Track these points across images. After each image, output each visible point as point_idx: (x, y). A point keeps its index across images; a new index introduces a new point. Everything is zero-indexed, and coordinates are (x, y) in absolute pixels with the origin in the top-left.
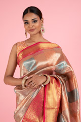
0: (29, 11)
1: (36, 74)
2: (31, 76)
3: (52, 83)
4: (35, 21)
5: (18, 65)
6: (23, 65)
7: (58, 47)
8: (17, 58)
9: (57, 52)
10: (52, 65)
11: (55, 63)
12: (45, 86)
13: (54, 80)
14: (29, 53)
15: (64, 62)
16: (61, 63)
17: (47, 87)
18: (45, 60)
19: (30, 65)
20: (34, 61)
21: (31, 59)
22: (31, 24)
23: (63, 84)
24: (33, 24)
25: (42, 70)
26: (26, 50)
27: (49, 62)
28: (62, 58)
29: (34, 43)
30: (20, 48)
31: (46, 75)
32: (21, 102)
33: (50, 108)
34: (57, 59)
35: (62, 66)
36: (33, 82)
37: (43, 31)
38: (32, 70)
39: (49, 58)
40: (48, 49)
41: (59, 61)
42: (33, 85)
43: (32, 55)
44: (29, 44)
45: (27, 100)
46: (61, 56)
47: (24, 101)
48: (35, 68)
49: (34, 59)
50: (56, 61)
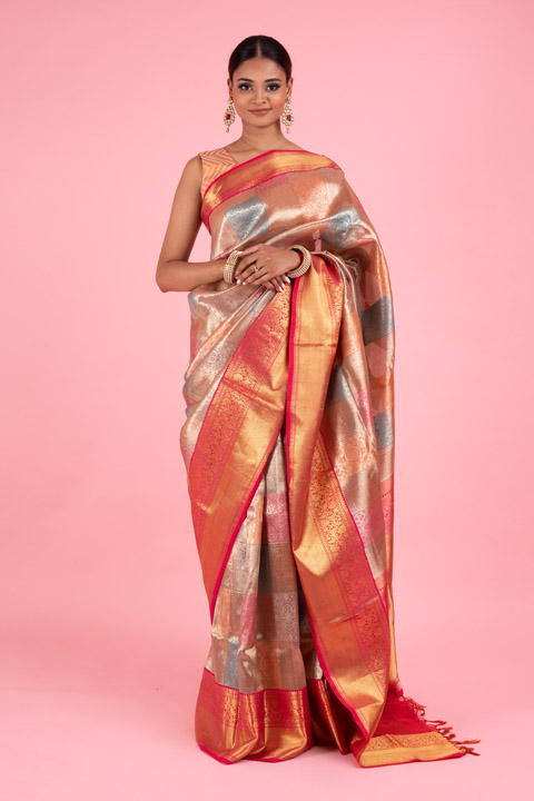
0: (259, 52)
1: (268, 243)
2: (254, 249)
3: (318, 271)
4: (272, 86)
5: (203, 226)
6: (225, 219)
7: (333, 165)
8: (200, 203)
9: (328, 180)
10: (314, 219)
11: (322, 215)
12: (293, 280)
13: (322, 262)
14: (243, 184)
15: (352, 213)
16: (343, 214)
17: (301, 283)
18: (295, 204)
19: (247, 220)
20: (262, 207)
21: (251, 201)
22: (261, 94)
23: (348, 280)
24: (266, 94)
25: (285, 234)
26: (232, 177)
27: (305, 210)
28: (346, 199)
29: (255, 155)
30: (212, 170)
31: (300, 248)
32: (213, 332)
33: (308, 345)
34: (330, 200)
35: (347, 224)
36: (259, 265)
37: (289, 118)
38: (254, 235)
39: (306, 198)
40: (303, 170)
41: (336, 207)
42: (258, 273)
43: (252, 191)
44: (241, 159)
45: (232, 323)
46: (340, 193)
47: (223, 327)
48: (264, 227)
49: (260, 200)
50: (327, 208)
